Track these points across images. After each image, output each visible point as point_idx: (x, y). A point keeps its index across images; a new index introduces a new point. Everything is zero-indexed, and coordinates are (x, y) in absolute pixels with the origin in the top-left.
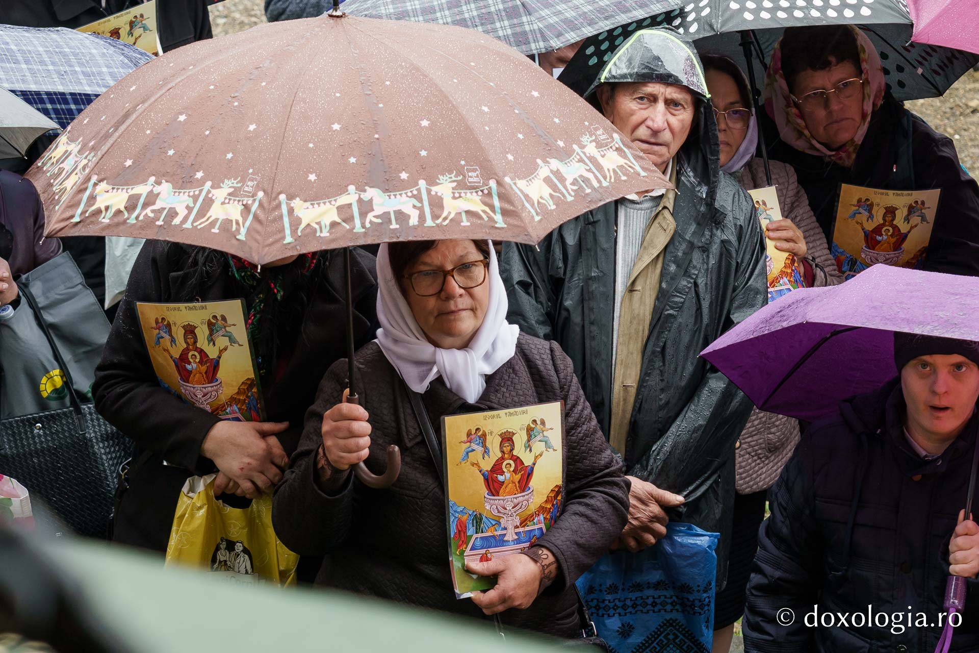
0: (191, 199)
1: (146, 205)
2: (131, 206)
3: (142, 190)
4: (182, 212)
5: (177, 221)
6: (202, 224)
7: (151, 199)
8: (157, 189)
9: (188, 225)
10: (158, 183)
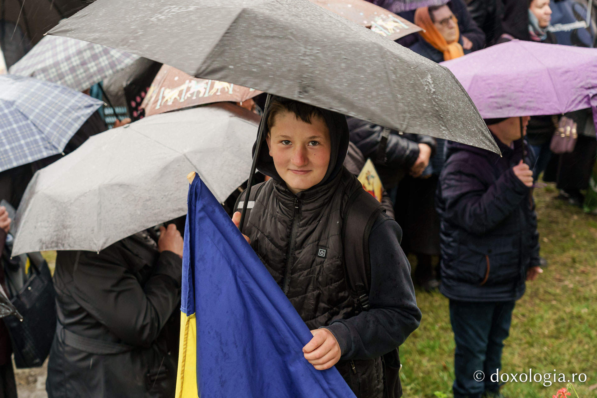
0: (206, 85)
1: (187, 91)
2: (180, 94)
3: (184, 87)
4: (202, 91)
5: (201, 95)
6: (212, 93)
7: (188, 89)
8: (190, 85)
9: (206, 95)
10: (190, 82)
